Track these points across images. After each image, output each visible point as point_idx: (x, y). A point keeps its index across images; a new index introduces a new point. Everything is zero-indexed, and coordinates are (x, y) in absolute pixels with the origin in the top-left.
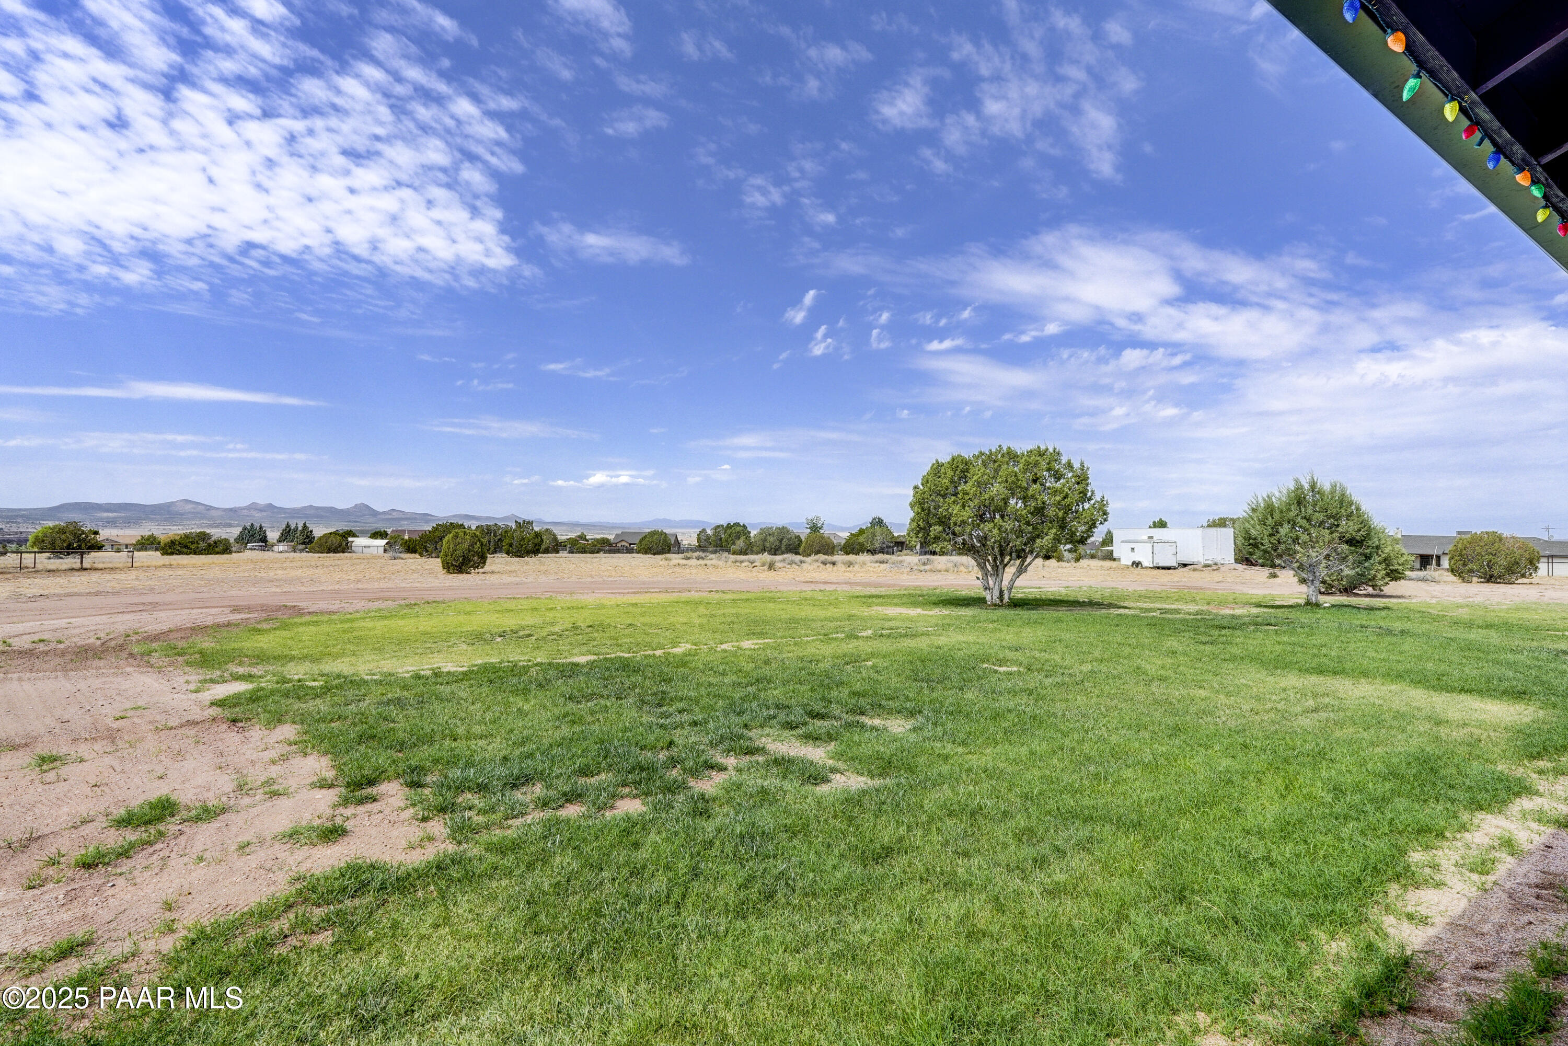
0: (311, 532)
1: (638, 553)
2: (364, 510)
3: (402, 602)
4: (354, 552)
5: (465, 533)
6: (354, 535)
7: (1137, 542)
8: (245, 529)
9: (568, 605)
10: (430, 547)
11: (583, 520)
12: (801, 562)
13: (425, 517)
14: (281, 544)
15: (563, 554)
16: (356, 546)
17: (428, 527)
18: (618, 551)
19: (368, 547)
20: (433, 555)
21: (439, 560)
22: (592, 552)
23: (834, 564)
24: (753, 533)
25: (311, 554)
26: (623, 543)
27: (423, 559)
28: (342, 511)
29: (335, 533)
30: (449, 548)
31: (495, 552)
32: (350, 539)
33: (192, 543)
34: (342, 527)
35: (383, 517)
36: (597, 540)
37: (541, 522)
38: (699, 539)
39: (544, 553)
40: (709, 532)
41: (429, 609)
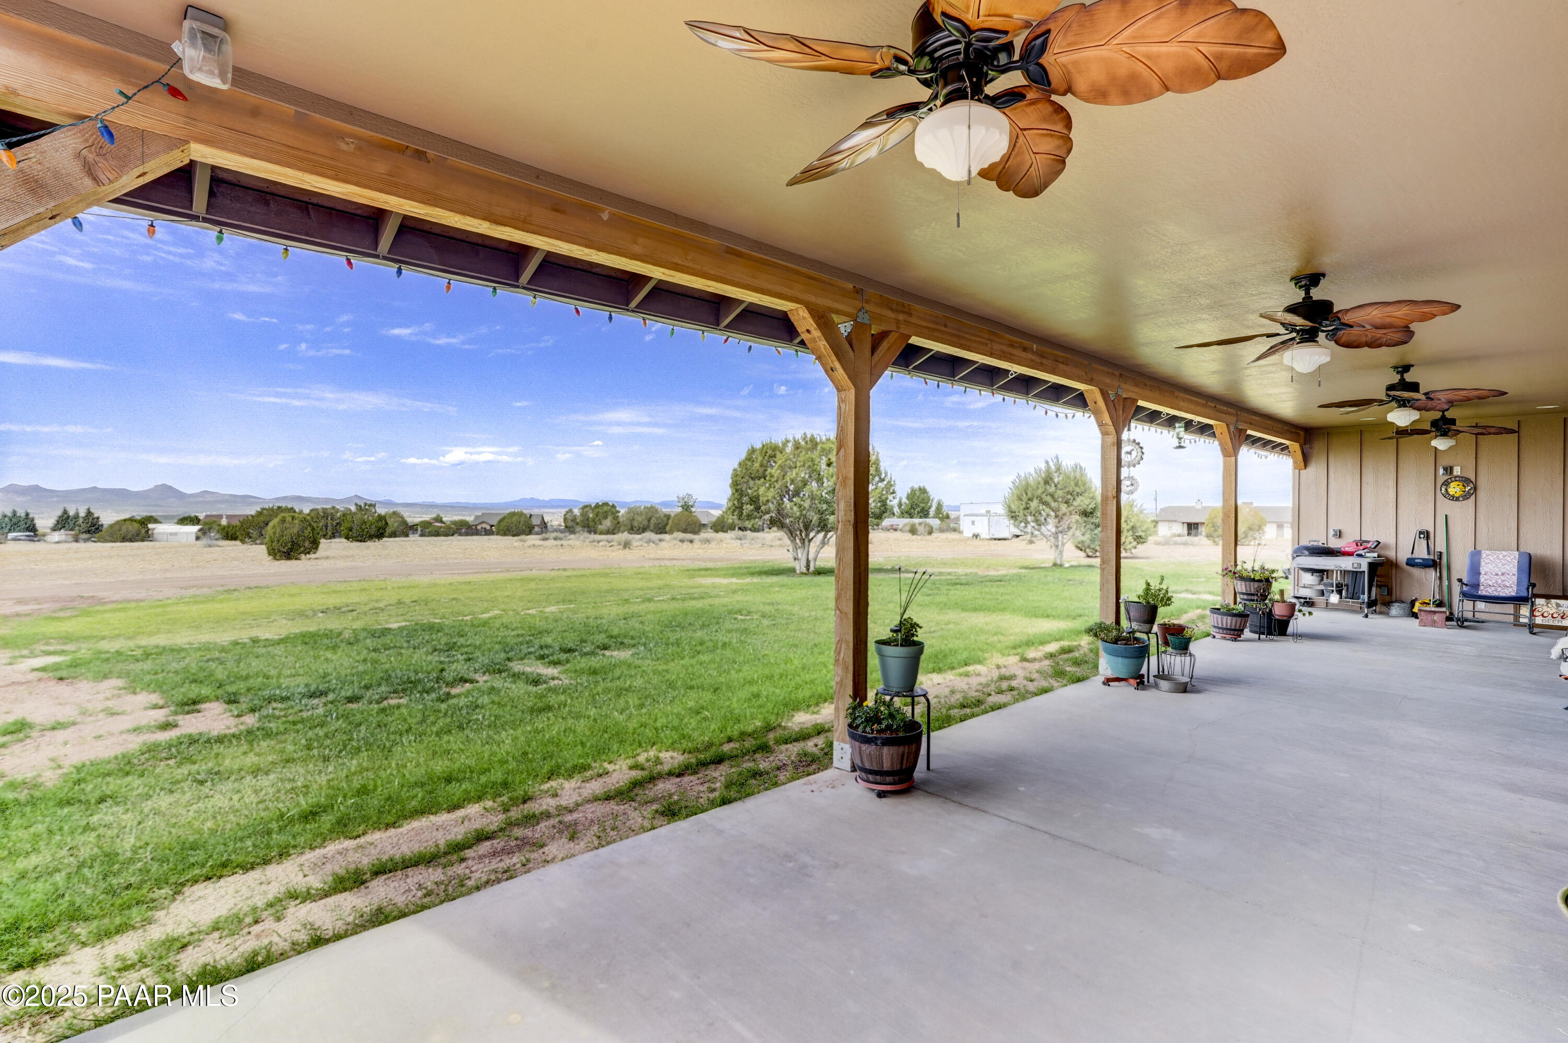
0: (98, 518)
1: (497, 534)
2: (166, 491)
3: (220, 589)
4: (156, 540)
5: (293, 518)
6: (156, 521)
7: (977, 515)
9: (400, 585)
10: (254, 533)
11: (440, 501)
12: (660, 540)
13: (246, 499)
14: (56, 533)
15: (414, 538)
16: (159, 533)
17: (251, 511)
18: (477, 533)
19: (175, 534)
20: (258, 542)
21: (264, 547)
22: (447, 535)
23: (691, 541)
24: (622, 511)
25: (99, 544)
26: (484, 526)
27: (245, 546)
28: (137, 493)
29: (131, 520)
30: (275, 533)
31: (333, 536)
32: (150, 526)
34: (139, 512)
35: (192, 500)
36: (454, 523)
37: (388, 503)
38: (565, 520)
39: (390, 536)
40: (577, 512)
41: (249, 593)
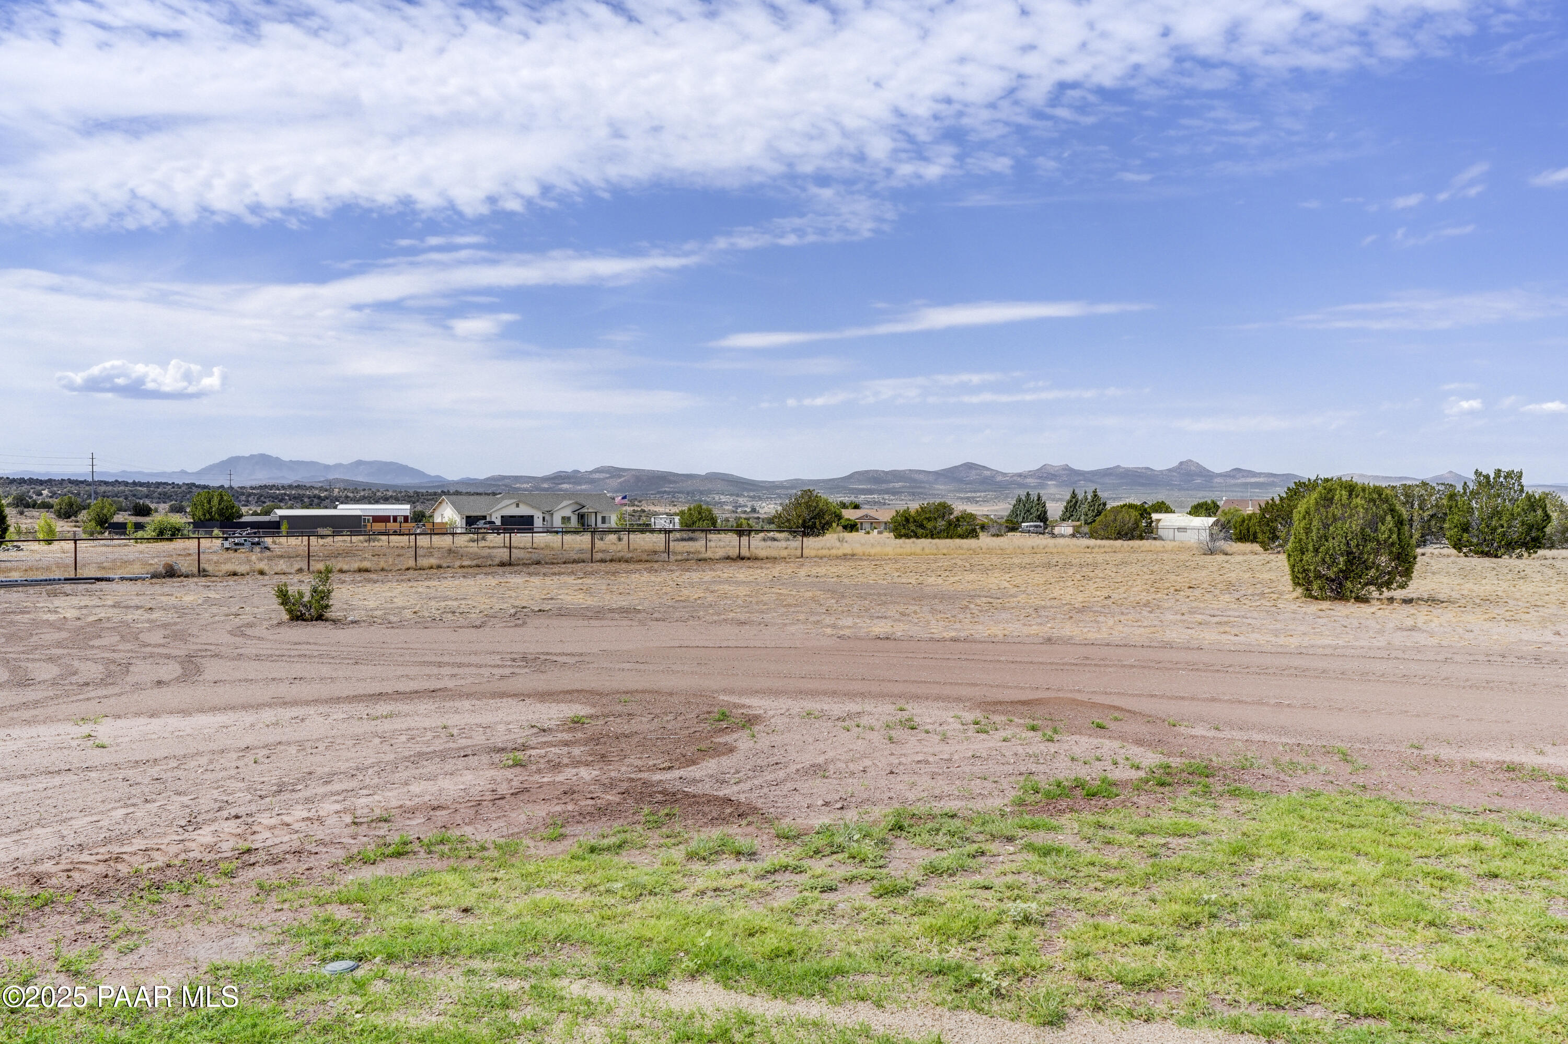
0: (1104, 503)
2: (1191, 470)
4: (1160, 538)
8: (1019, 500)
10: (1282, 530)
14: (1065, 524)
16: (1165, 529)
19: (1184, 529)
25: (1088, 541)
28: (1156, 473)
30: (1308, 531)
32: (1155, 516)
33: (929, 519)
35: (1220, 481)
